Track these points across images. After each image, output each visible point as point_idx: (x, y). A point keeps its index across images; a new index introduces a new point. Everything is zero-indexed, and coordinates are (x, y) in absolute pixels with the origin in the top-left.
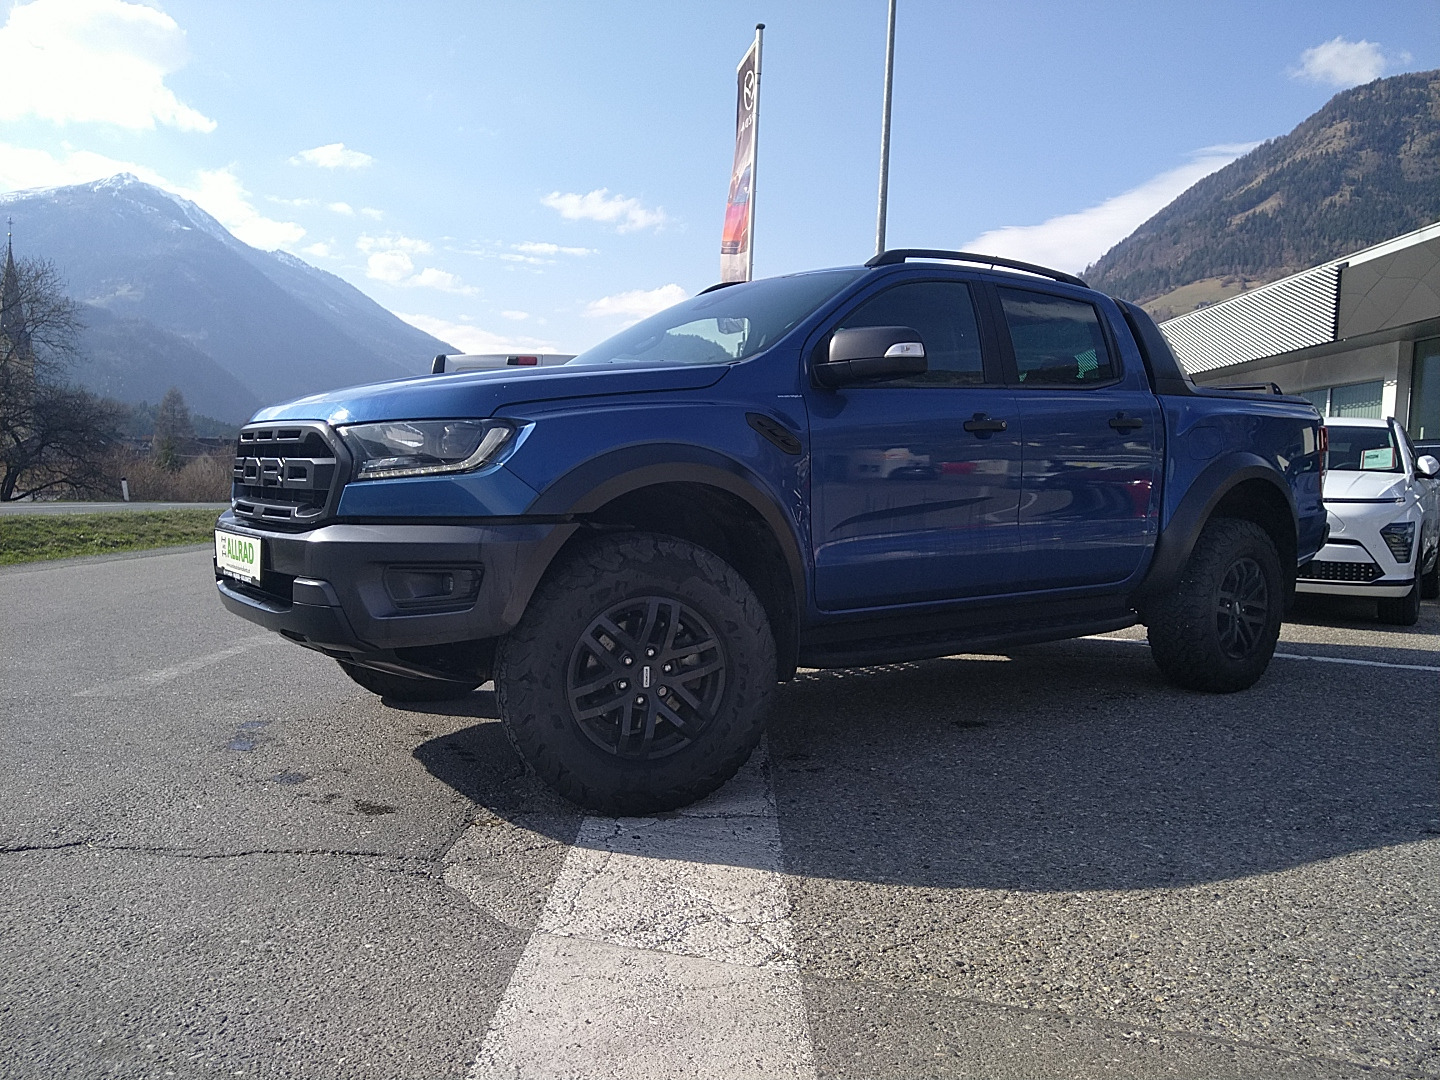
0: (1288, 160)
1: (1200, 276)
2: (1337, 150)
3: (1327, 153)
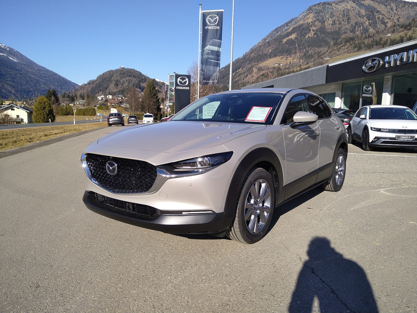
0: (298, 24)
1: (275, 56)
2: (310, 22)
3: (308, 23)
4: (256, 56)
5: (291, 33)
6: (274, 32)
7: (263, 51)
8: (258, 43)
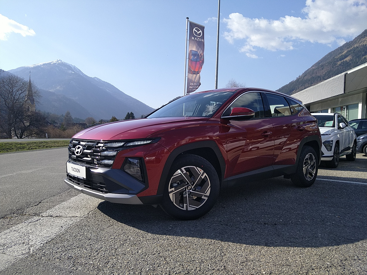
0: (353, 47)
3: (363, 45)
4: (309, 79)
5: (346, 56)
6: (328, 56)
7: (316, 74)
8: (312, 67)
